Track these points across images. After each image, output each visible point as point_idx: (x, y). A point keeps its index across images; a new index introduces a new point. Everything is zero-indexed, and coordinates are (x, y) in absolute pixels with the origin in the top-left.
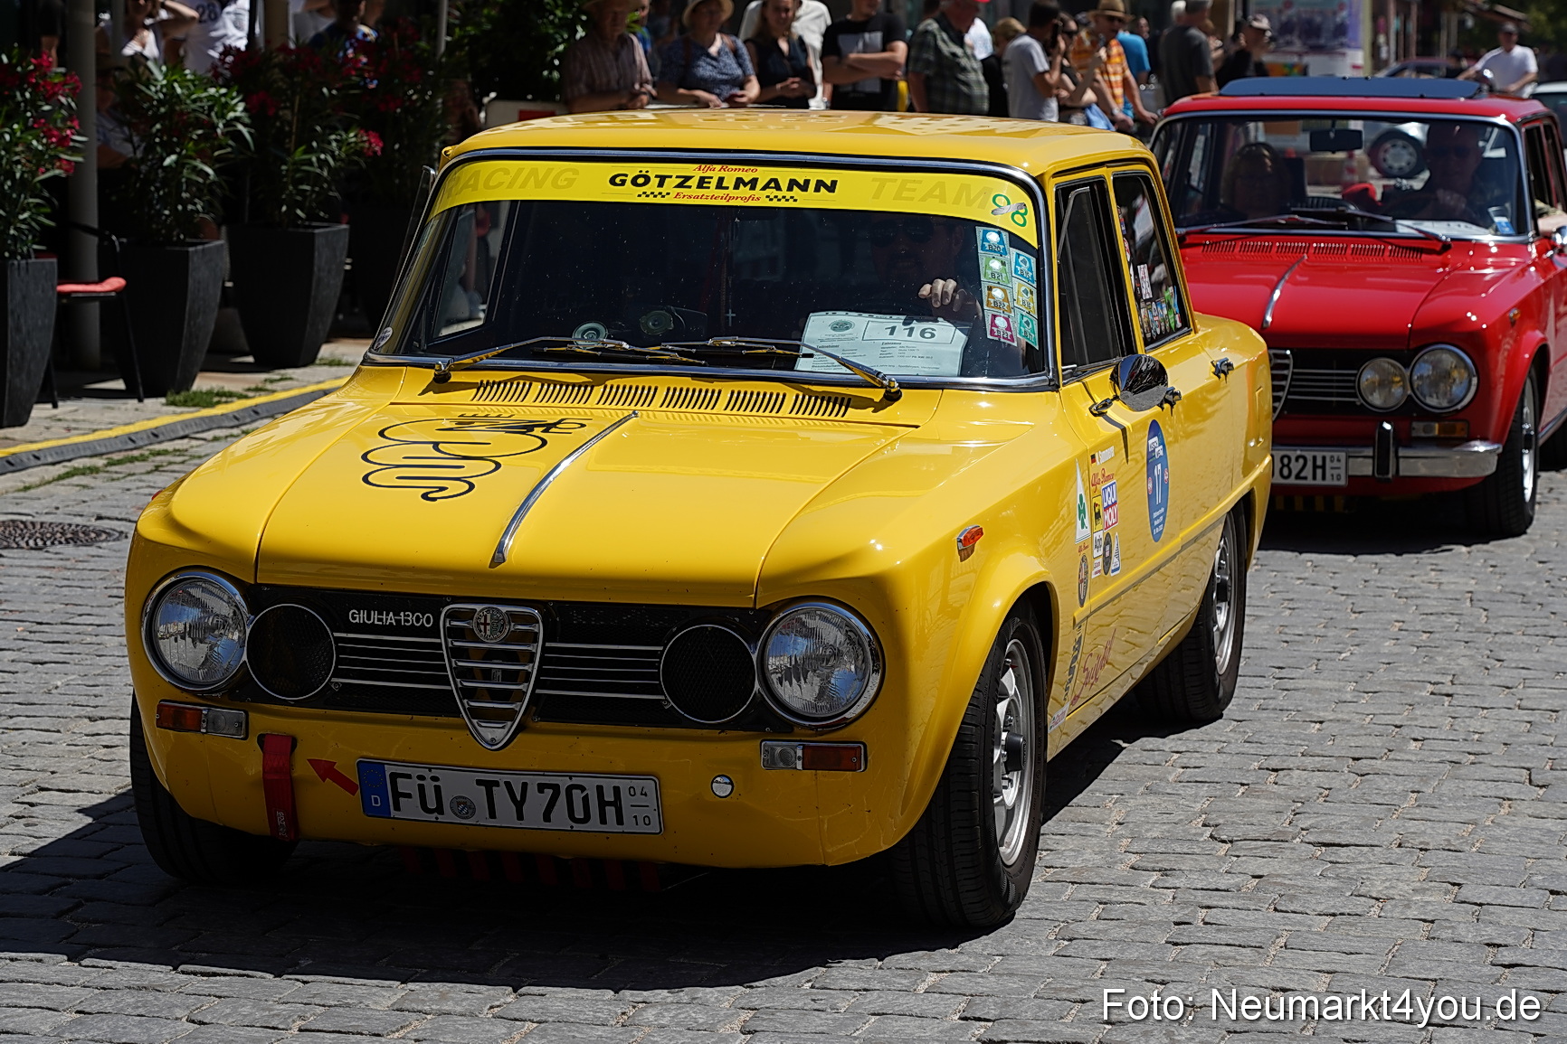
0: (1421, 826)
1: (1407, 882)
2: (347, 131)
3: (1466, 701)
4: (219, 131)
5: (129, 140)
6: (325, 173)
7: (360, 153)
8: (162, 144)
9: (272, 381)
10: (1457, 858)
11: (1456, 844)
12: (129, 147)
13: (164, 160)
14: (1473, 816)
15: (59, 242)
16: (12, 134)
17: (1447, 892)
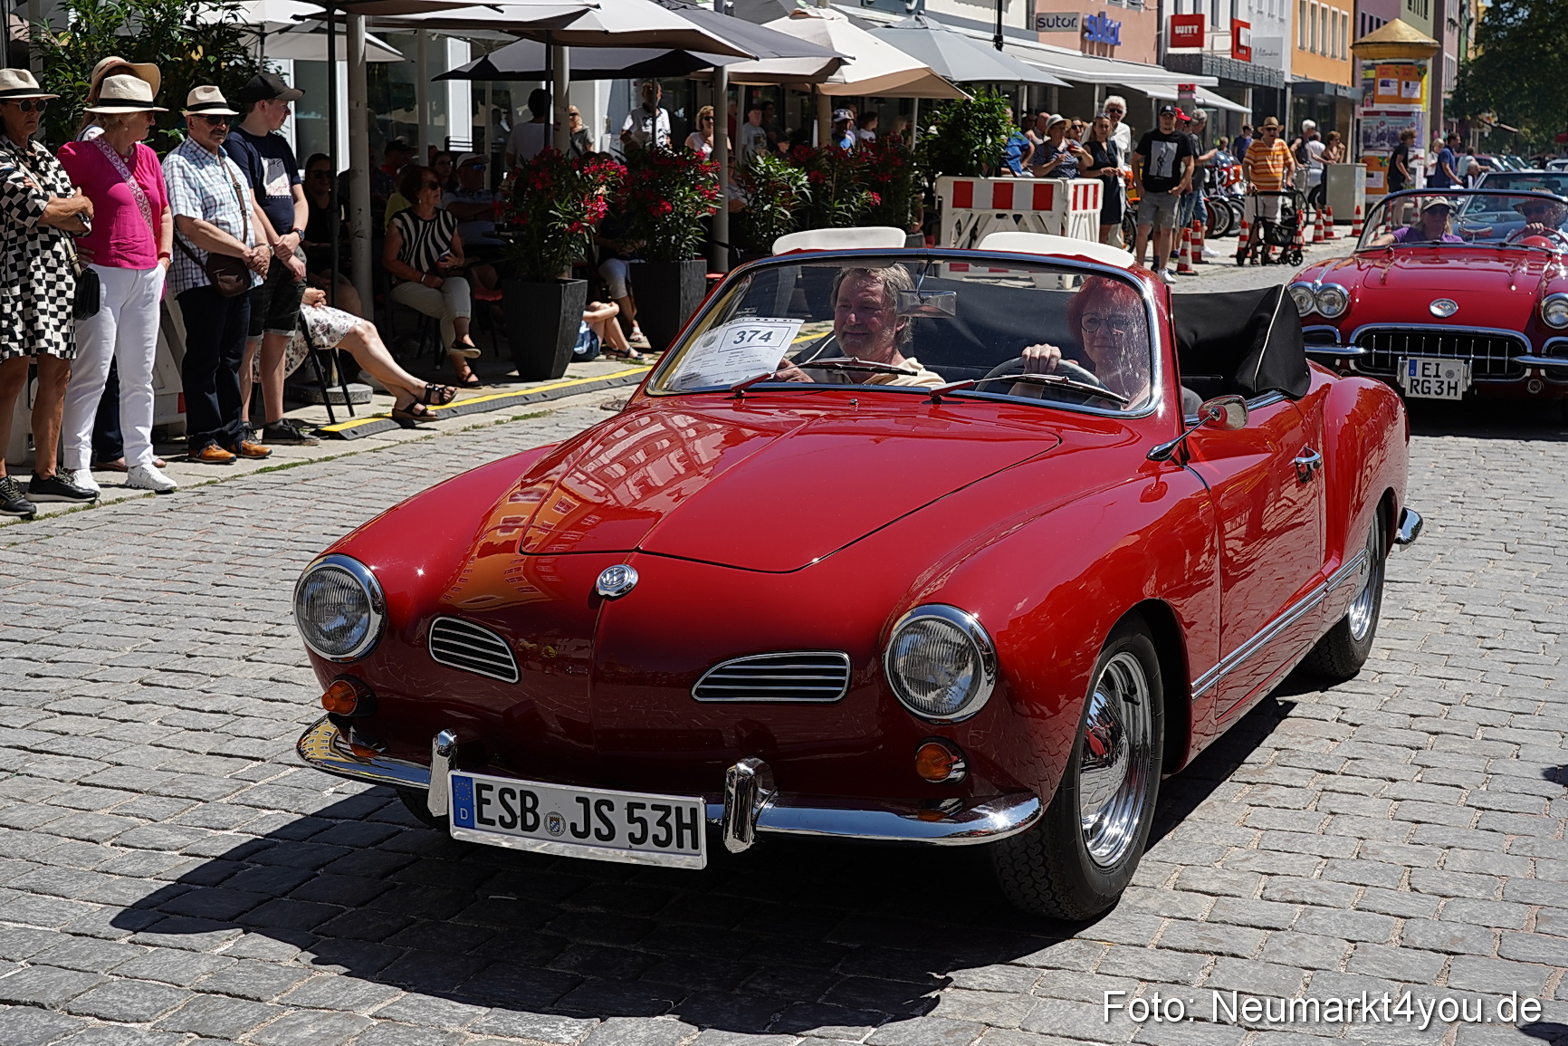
0: (1443, 572)
1: (1434, 603)
2: (862, 192)
3: (1471, 506)
4: (793, 192)
5: (745, 197)
6: (850, 215)
7: (868, 204)
8: (763, 199)
9: (821, 327)
11: (1462, 583)
12: (745, 201)
13: (763, 208)
14: (1472, 568)
15: (708, 251)
16: (684, 193)
17: (1456, 608)
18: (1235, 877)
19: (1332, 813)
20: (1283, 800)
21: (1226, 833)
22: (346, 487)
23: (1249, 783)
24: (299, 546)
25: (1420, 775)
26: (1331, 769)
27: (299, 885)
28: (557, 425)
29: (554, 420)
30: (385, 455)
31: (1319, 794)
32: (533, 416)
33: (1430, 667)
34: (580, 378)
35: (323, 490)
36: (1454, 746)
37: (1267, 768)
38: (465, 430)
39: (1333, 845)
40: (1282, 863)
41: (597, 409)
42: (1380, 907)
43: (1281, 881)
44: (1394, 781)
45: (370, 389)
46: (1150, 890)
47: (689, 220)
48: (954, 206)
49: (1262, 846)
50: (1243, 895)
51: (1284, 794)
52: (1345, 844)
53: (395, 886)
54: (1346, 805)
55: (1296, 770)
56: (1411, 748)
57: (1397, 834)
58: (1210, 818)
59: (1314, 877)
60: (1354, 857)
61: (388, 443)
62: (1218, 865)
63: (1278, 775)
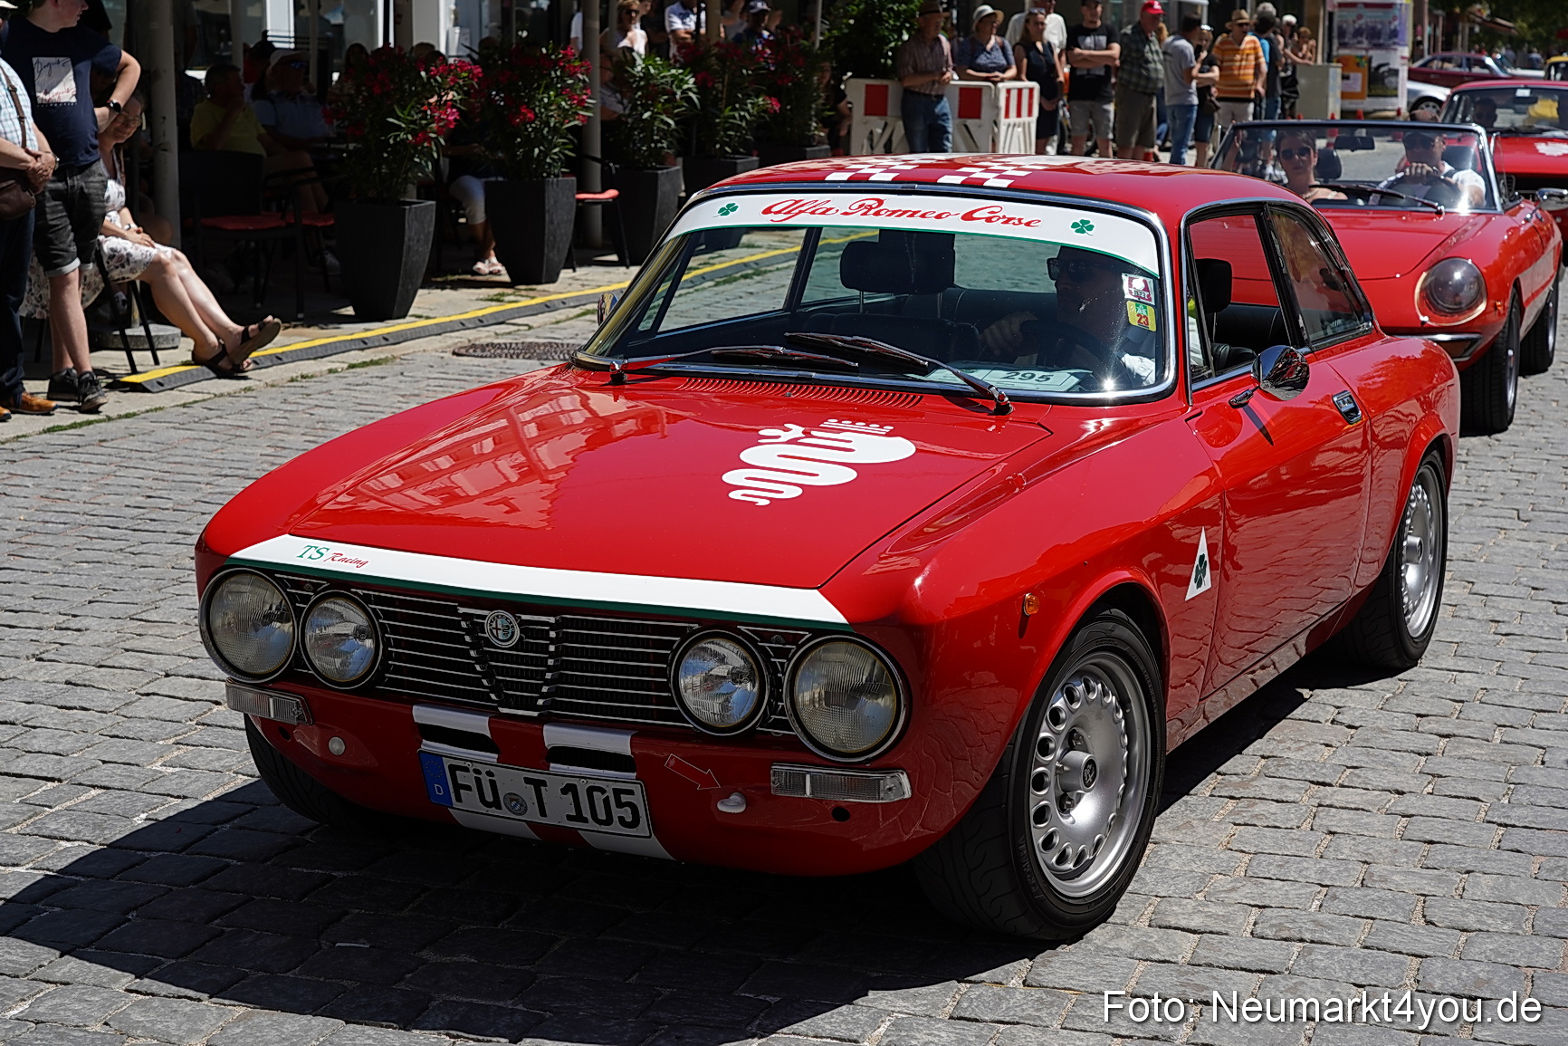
2: (757, 97)
4: (678, 97)
5: (621, 102)
6: (744, 124)
7: (765, 111)
8: (642, 105)
9: (713, 258)
10: (1471, 566)
11: (1470, 557)
12: (620, 107)
13: (642, 114)
14: (1482, 539)
15: (577, 167)
16: (549, 98)
17: (1465, 587)
18: (1220, 910)
19: (1331, 833)
20: (1273, 817)
21: (1208, 858)
22: (151, 449)
23: (1232, 798)
24: (97, 521)
25: (1431, 786)
26: (1328, 780)
27: (106, 933)
28: (402, 374)
29: (398, 369)
30: (197, 410)
31: (1314, 810)
32: (373, 363)
33: (1437, 657)
34: (428, 318)
35: (124, 453)
36: (1470, 751)
37: (1253, 780)
38: (292, 380)
39: (1333, 871)
40: (1274, 892)
41: (448, 355)
42: (1391, 944)
43: (1275, 915)
44: (1401, 793)
45: (178, 331)
46: (1121, 928)
47: (555, 130)
48: (867, 113)
49: (1250, 873)
50: (1231, 932)
51: (1273, 811)
52: (1346, 870)
53: (223, 932)
54: (1347, 822)
55: (1287, 782)
56: (1420, 754)
57: (1407, 857)
58: (1188, 840)
59: (1312, 910)
60: (1358, 885)
61: (199, 397)
62: (1200, 897)
63: (1266, 787)
